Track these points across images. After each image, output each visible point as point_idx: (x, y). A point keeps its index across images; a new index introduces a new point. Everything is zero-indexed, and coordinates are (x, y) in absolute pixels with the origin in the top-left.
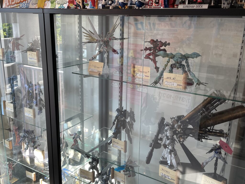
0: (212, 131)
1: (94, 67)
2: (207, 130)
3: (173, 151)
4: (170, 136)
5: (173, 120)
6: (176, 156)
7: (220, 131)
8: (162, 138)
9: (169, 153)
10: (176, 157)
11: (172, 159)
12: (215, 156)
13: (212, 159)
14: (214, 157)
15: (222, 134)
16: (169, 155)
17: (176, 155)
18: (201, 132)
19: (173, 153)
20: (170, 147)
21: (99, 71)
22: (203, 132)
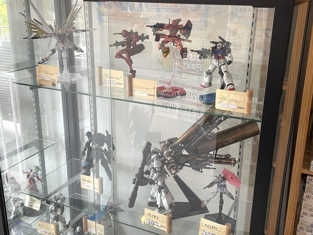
0: (215, 156)
1: (46, 73)
2: (209, 156)
3: (163, 188)
4: (158, 168)
5: (163, 144)
6: (167, 194)
7: (226, 156)
8: (148, 170)
9: (158, 191)
10: (168, 196)
11: (162, 199)
12: (218, 190)
13: (215, 195)
14: (217, 193)
15: (229, 160)
16: (159, 194)
17: (167, 192)
18: (200, 159)
19: (164, 190)
20: (159, 183)
21: (54, 79)
22: (203, 159)
